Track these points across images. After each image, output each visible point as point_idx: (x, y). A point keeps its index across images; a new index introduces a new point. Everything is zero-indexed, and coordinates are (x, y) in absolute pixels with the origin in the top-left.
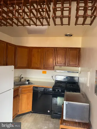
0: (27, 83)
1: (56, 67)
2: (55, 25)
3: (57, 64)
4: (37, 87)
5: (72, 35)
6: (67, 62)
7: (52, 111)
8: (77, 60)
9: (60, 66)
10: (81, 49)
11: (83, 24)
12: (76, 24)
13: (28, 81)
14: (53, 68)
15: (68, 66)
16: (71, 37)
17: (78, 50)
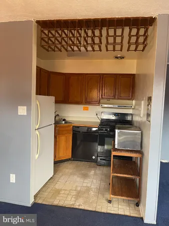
0: (63, 122)
1: (102, 101)
2: (107, 50)
3: (103, 97)
4: (78, 127)
5: (123, 58)
6: (117, 93)
7: (97, 156)
8: (131, 91)
9: (108, 99)
10: (136, 76)
11: (136, 50)
12: (128, 50)
13: (64, 120)
14: (98, 102)
15: (118, 99)
16: (123, 60)
17: (132, 77)
